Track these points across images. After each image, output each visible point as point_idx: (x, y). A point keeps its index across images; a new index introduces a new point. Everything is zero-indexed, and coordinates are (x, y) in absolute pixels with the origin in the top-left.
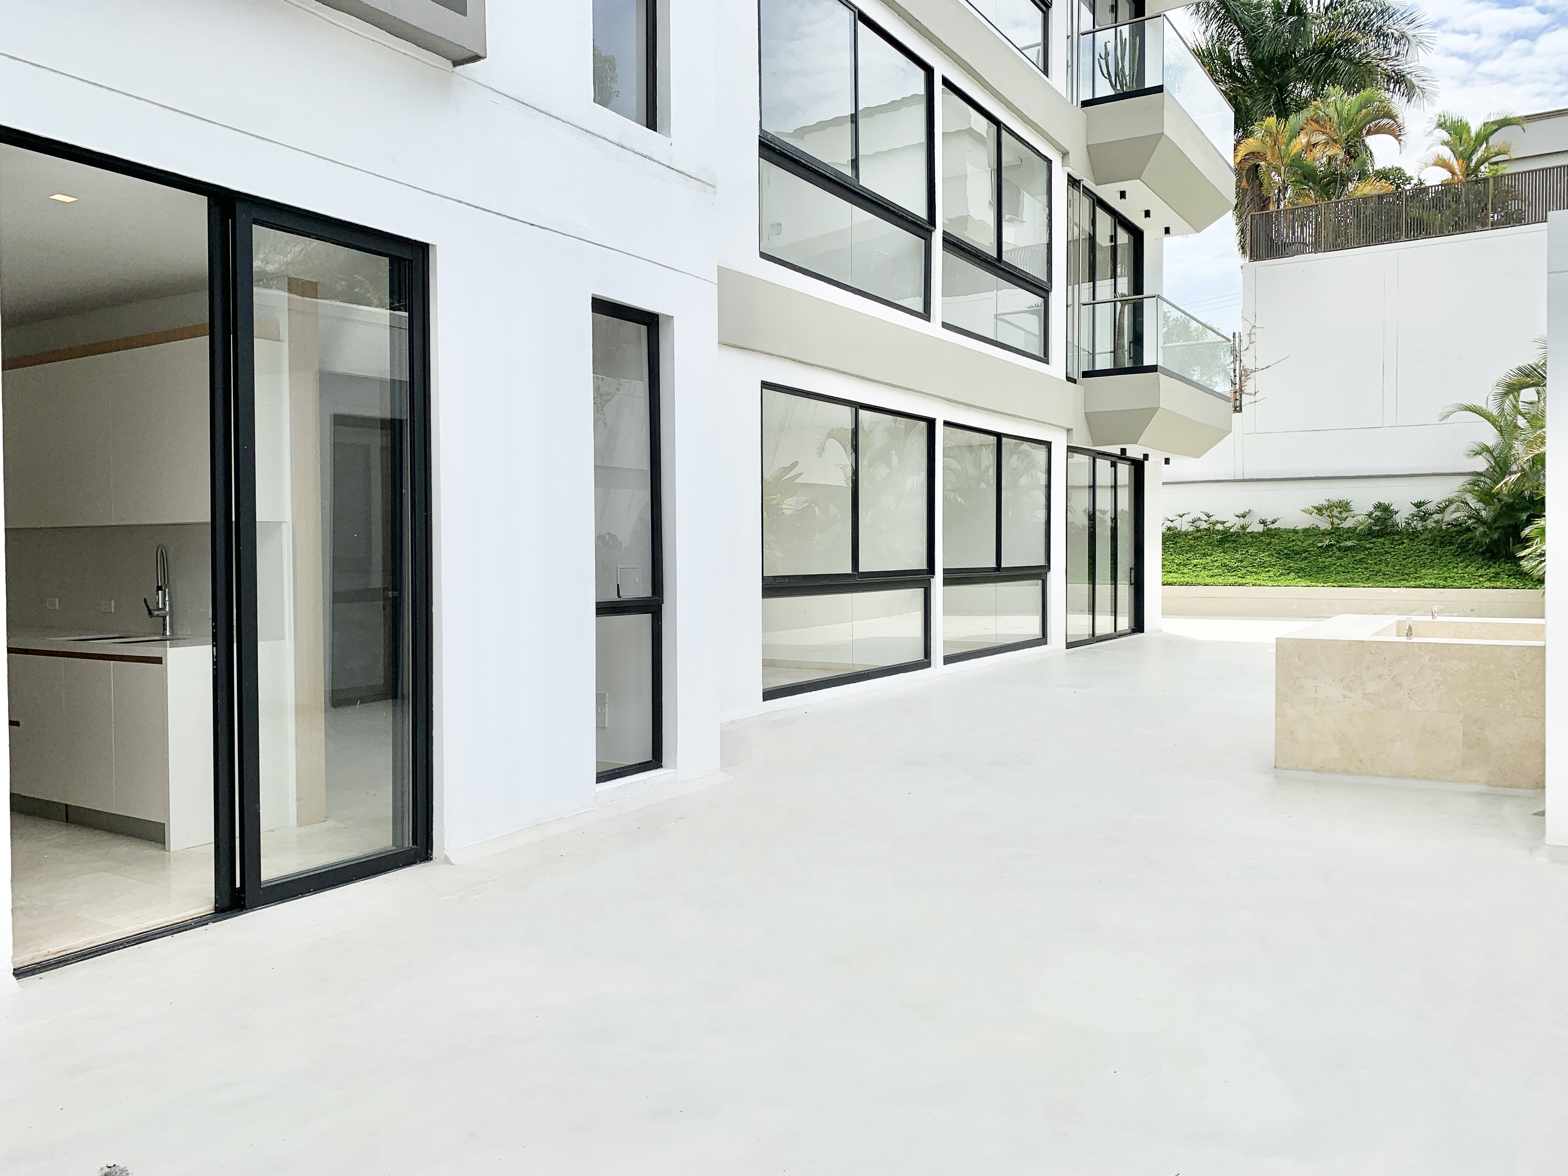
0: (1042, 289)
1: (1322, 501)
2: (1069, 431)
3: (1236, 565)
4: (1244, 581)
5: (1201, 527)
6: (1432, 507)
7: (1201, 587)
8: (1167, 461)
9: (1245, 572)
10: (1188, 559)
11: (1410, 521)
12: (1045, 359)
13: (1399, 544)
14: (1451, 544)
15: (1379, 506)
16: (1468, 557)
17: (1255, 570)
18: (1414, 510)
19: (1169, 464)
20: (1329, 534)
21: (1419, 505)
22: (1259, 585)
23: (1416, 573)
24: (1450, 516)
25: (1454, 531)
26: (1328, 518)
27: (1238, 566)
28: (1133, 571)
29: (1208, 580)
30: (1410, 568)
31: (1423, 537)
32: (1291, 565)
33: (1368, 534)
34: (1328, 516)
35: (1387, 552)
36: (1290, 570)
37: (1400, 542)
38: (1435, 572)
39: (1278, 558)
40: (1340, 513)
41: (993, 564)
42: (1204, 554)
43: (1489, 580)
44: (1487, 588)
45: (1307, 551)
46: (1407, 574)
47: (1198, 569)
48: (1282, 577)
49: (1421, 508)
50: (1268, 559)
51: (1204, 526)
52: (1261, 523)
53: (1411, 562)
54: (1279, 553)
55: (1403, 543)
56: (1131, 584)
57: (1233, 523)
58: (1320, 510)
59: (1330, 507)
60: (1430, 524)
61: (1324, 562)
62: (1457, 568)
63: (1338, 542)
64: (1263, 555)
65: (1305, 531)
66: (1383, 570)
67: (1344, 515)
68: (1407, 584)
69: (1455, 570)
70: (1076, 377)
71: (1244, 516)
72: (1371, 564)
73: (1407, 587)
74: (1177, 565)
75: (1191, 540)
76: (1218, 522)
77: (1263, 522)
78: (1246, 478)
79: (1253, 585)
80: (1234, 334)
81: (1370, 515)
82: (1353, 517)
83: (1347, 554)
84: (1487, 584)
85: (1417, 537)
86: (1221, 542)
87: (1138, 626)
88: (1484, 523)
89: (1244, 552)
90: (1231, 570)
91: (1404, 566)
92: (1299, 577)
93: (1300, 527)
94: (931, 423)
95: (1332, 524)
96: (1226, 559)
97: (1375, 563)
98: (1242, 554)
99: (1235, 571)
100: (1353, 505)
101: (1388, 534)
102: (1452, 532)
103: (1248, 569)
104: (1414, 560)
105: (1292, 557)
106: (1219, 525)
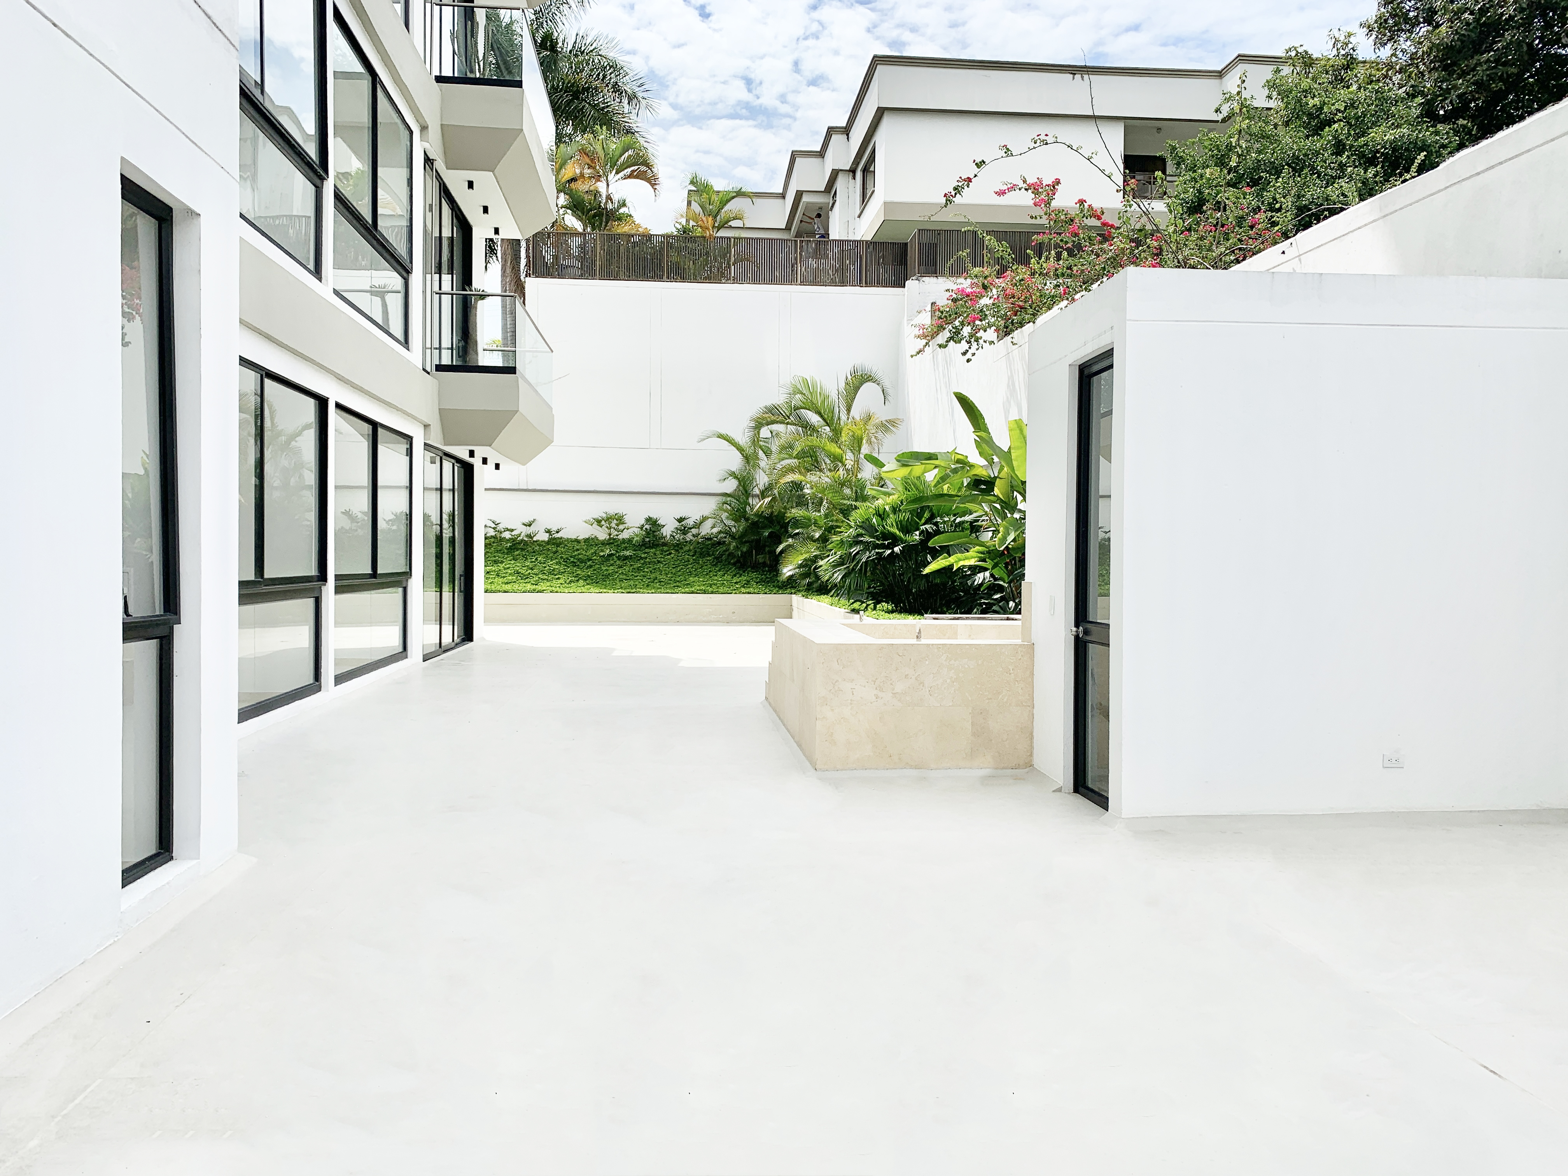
0: (404, 269)
1: (600, 514)
2: (426, 426)
3: (528, 572)
4: (539, 588)
6: (690, 522)
7: (501, 593)
8: (498, 467)
9: (537, 579)
11: (675, 534)
12: (406, 343)
13: (668, 555)
14: (710, 556)
15: (649, 520)
16: (723, 567)
17: (546, 577)
18: (677, 524)
19: (499, 469)
20: (607, 544)
21: (680, 520)
22: (557, 592)
23: (685, 580)
24: (706, 529)
25: (709, 544)
26: (606, 529)
27: (529, 574)
28: (462, 578)
30: (679, 576)
31: (687, 548)
32: (578, 572)
33: (642, 545)
34: (607, 527)
35: (659, 562)
36: (578, 578)
37: (668, 552)
38: (701, 579)
39: (566, 566)
40: (617, 525)
42: (495, 561)
44: (744, 593)
45: (591, 560)
46: (678, 581)
47: (492, 576)
48: (572, 584)
49: (683, 523)
50: (557, 567)
51: (491, 533)
52: (547, 532)
53: (679, 571)
54: (566, 562)
55: (670, 554)
56: (461, 592)
57: (522, 531)
58: (599, 522)
59: (609, 519)
60: (689, 537)
61: (608, 570)
62: (716, 576)
63: (617, 551)
64: (551, 563)
65: (586, 540)
66: (658, 578)
67: (621, 527)
68: (683, 590)
69: (716, 578)
70: (430, 370)
71: (530, 525)
72: (648, 572)
73: (683, 593)
76: (505, 530)
77: (548, 531)
78: (530, 488)
79: (551, 592)
81: (641, 528)
82: (628, 529)
83: (626, 563)
84: (743, 590)
85: (682, 548)
86: (511, 549)
87: (468, 635)
88: (733, 537)
89: (533, 560)
90: (525, 577)
91: (675, 574)
92: (588, 584)
93: (582, 537)
94: (322, 403)
95: (610, 535)
96: (518, 566)
97: (651, 571)
98: (532, 562)
99: (527, 578)
100: (626, 519)
101: (658, 545)
102: (708, 545)
103: (540, 576)
104: (682, 569)
105: (578, 565)
106: (508, 532)
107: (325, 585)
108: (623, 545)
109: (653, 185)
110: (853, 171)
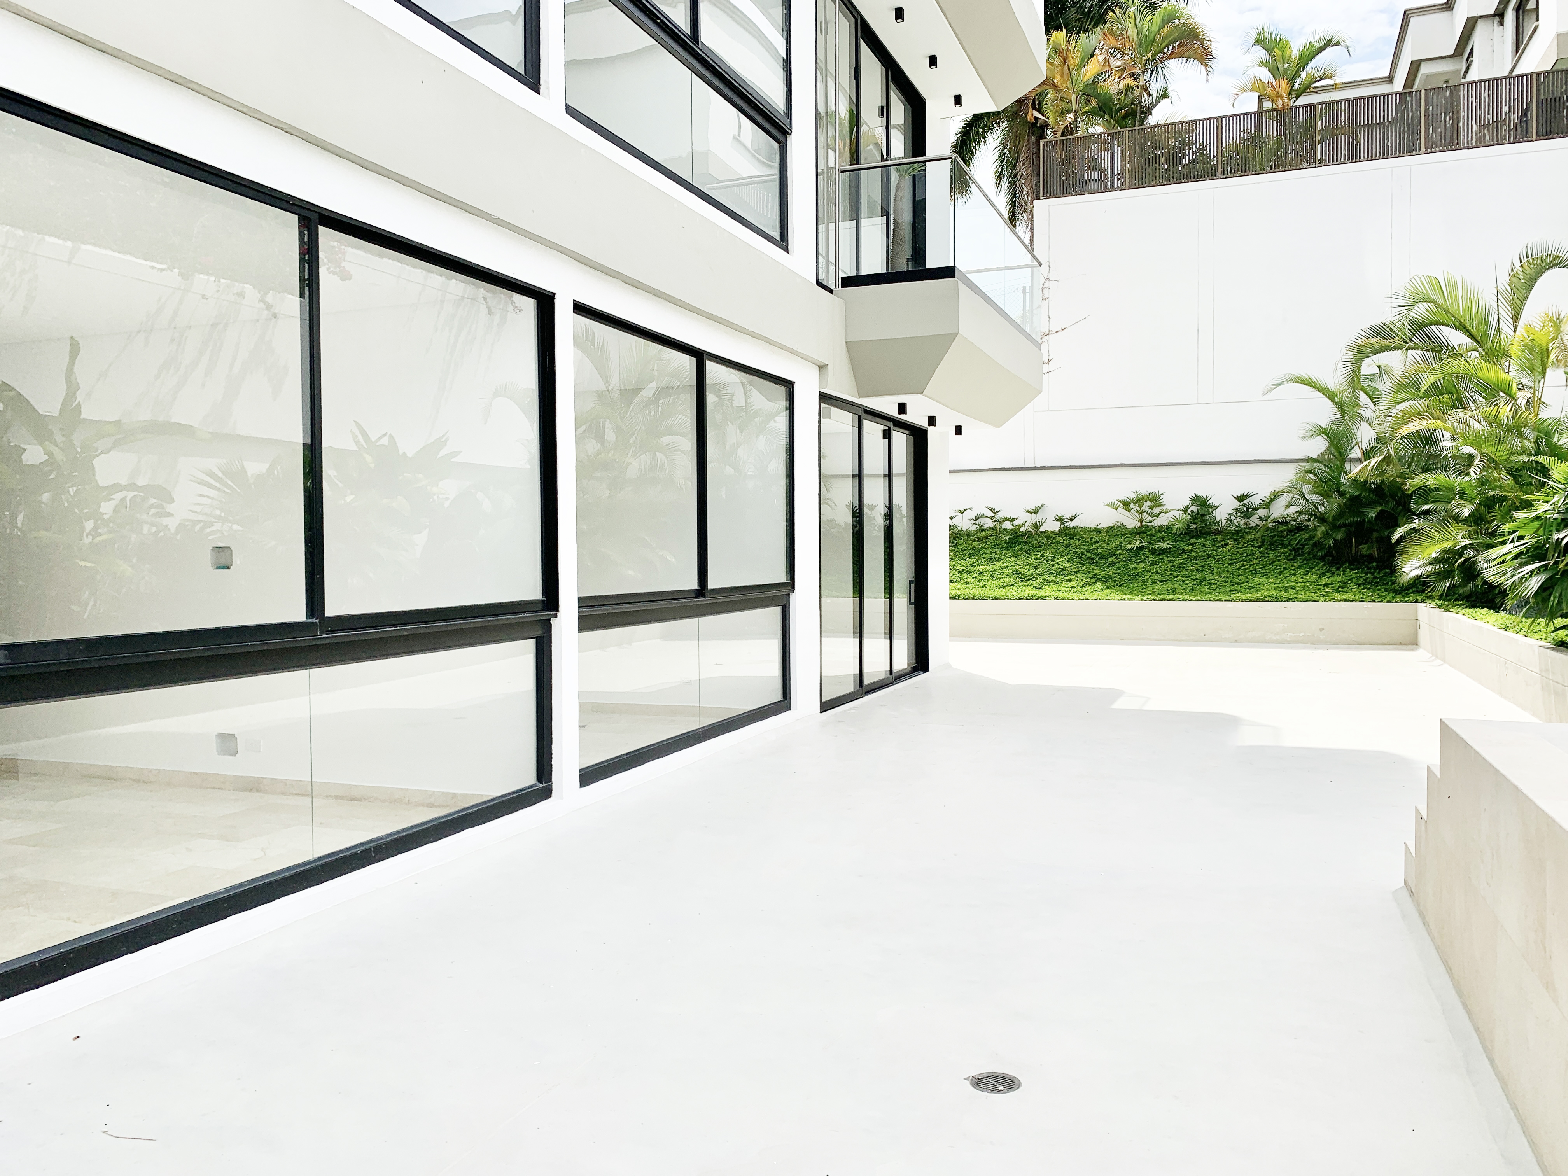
0: (776, 127)
1: (1127, 494)
2: (822, 367)
3: (1031, 572)
4: (1041, 593)
5: (986, 526)
6: (1256, 501)
7: (991, 600)
8: (958, 430)
9: (1041, 581)
10: (972, 566)
11: (1233, 518)
12: (783, 241)
13: (1222, 547)
14: (1284, 546)
15: (1196, 499)
16: (1305, 562)
17: (1054, 578)
18: (1236, 504)
19: (961, 434)
20: (1139, 534)
21: (1241, 498)
22: (1063, 599)
23: (1247, 582)
24: (1278, 511)
25: (1285, 530)
26: (1137, 514)
27: (1032, 574)
28: (913, 585)
29: (999, 592)
30: (1239, 576)
31: (1251, 536)
32: (1097, 572)
33: (1186, 534)
34: (1137, 511)
35: (1209, 556)
36: (1096, 579)
37: (1223, 543)
38: (1271, 581)
39: (1080, 563)
40: (1151, 508)
41: (694, 585)
42: (991, 559)
43: (1337, 591)
44: (1338, 601)
45: (1115, 555)
46: (1237, 583)
47: (984, 578)
48: (1087, 587)
49: (1245, 502)
50: (1068, 565)
51: (989, 523)
52: (1057, 520)
53: (1239, 569)
54: (1081, 558)
55: (1226, 545)
56: (911, 603)
57: (1025, 520)
58: (1126, 505)
59: (1139, 501)
60: (1254, 521)
61: (1137, 568)
62: (1294, 575)
63: (1150, 543)
64: (1061, 560)
65: (1110, 529)
66: (1208, 579)
67: (1156, 510)
68: (1244, 597)
69: (1294, 578)
70: (833, 287)
71: (1036, 512)
72: (1193, 571)
73: (1243, 600)
74: (959, 572)
75: (974, 541)
76: (1006, 519)
77: (1060, 519)
78: (1038, 466)
79: (1055, 599)
80: (1024, 288)
81: (1185, 510)
82: (1166, 513)
83: (1162, 559)
84: (1337, 596)
85: (1243, 537)
86: (1011, 543)
87: (921, 662)
88: (1322, 519)
89: (1038, 556)
90: (1024, 579)
91: (1232, 573)
92: (1108, 588)
93: (1103, 525)
94: (545, 300)
95: (1141, 521)
96: (1017, 564)
97: (1197, 570)
98: (1037, 559)
99: (1029, 580)
100: (1165, 499)
101: (1208, 534)
102: (1282, 532)
103: (1046, 577)
104: (1243, 565)
105: (1097, 562)
106: (1007, 522)
107: (555, 616)
108: (1159, 535)
109: (1205, 64)
110: (1499, 15)
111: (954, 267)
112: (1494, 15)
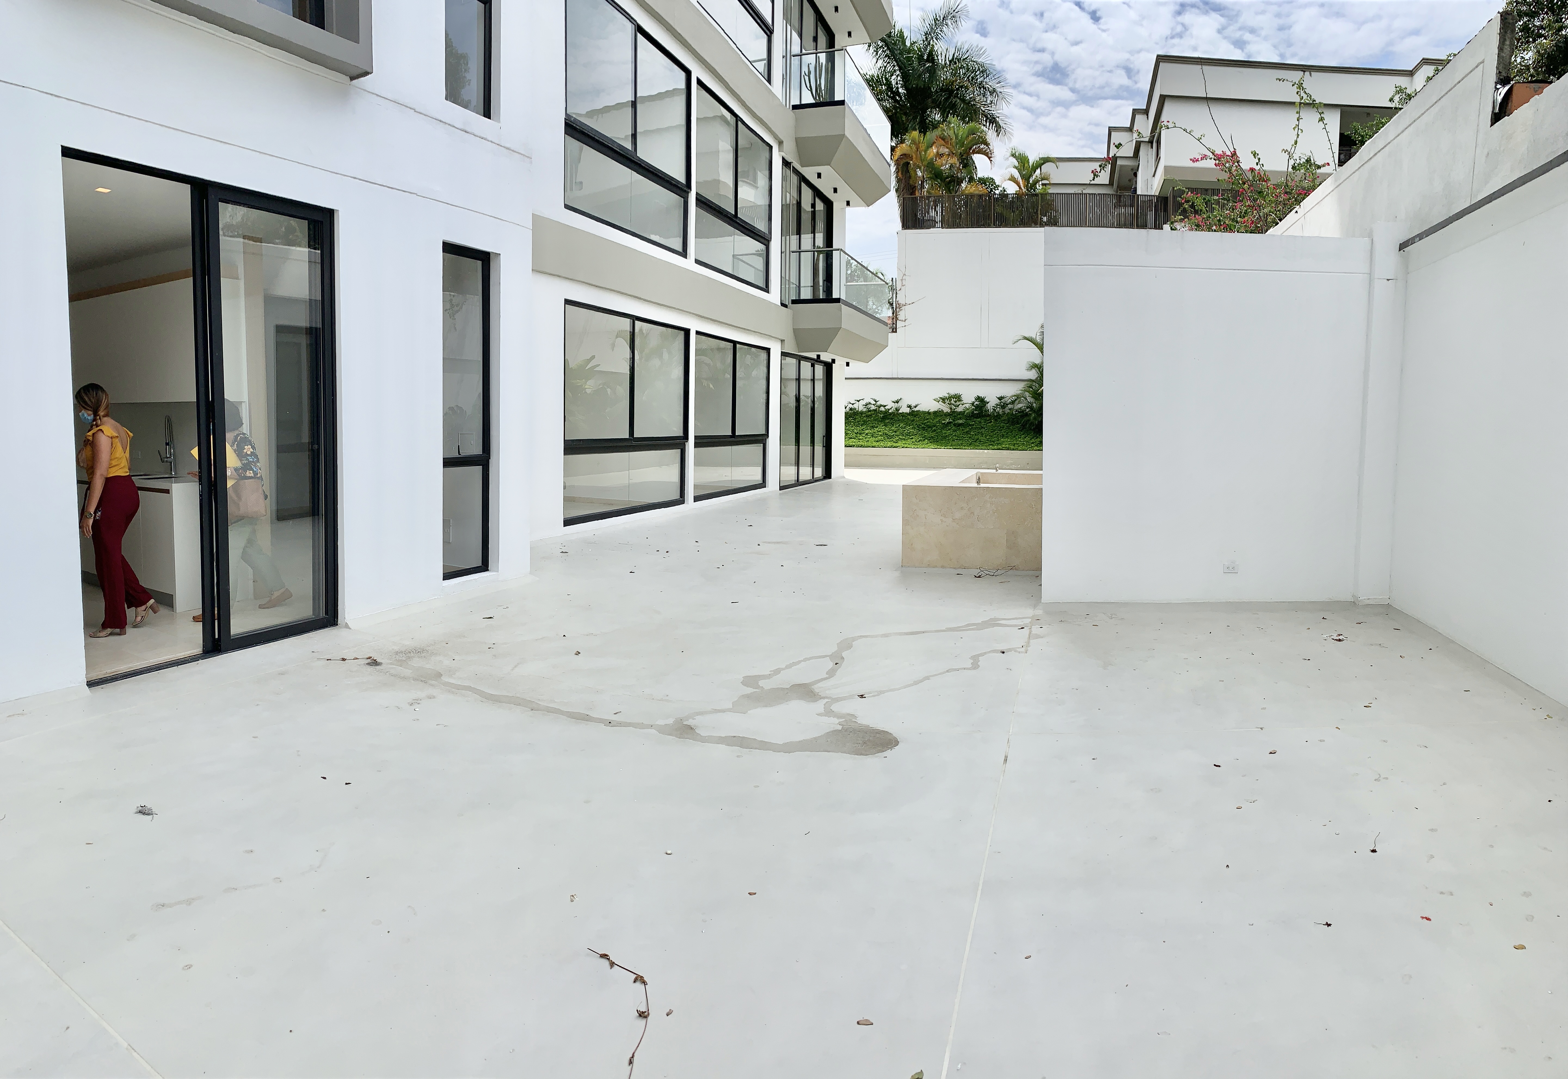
0: (765, 239)
1: (944, 394)
2: (782, 341)
4: (897, 445)
5: (871, 409)
6: (1007, 400)
8: (848, 364)
9: (898, 438)
10: (862, 430)
11: (996, 408)
12: (766, 289)
13: (989, 423)
14: (1018, 424)
15: (979, 398)
17: (904, 437)
18: (998, 401)
19: (849, 366)
20: (949, 415)
21: (1000, 398)
22: (906, 448)
23: (997, 441)
24: (1018, 405)
25: (1021, 415)
27: (893, 435)
28: (825, 438)
29: (875, 444)
30: (995, 437)
31: (1003, 418)
32: (926, 434)
33: (972, 416)
34: (948, 404)
35: (982, 428)
36: (925, 438)
38: (1009, 440)
39: (918, 430)
40: (955, 402)
42: (873, 427)
45: (936, 426)
46: (993, 441)
47: (868, 436)
48: (920, 442)
49: (1002, 400)
50: (912, 431)
51: (873, 407)
52: (908, 407)
53: (995, 434)
54: (919, 427)
55: (991, 422)
56: (823, 447)
57: (890, 406)
58: (943, 400)
59: (950, 398)
60: (1007, 410)
61: (946, 433)
62: (1020, 438)
63: (953, 420)
64: (909, 428)
65: (935, 413)
66: (979, 439)
67: (958, 403)
68: (993, 448)
69: (1020, 439)
70: (787, 304)
71: (897, 402)
72: (973, 435)
74: (856, 433)
75: (865, 417)
76: (881, 406)
77: (909, 406)
78: (900, 377)
79: (903, 447)
80: (893, 280)
81: (973, 404)
82: (963, 405)
83: (959, 428)
85: (1000, 418)
86: (884, 418)
87: (828, 474)
90: (890, 437)
91: (992, 436)
92: (930, 442)
93: (932, 410)
94: (687, 332)
95: (951, 409)
97: (975, 434)
98: (896, 427)
99: (892, 438)
100: (963, 397)
101: (983, 416)
102: (1018, 416)
103: (901, 437)
104: (998, 432)
105: (926, 429)
106: (882, 407)
107: (687, 442)
108: (959, 416)
109: (989, 158)
110: (1151, 142)
111: (840, 298)
112: (1148, 142)
